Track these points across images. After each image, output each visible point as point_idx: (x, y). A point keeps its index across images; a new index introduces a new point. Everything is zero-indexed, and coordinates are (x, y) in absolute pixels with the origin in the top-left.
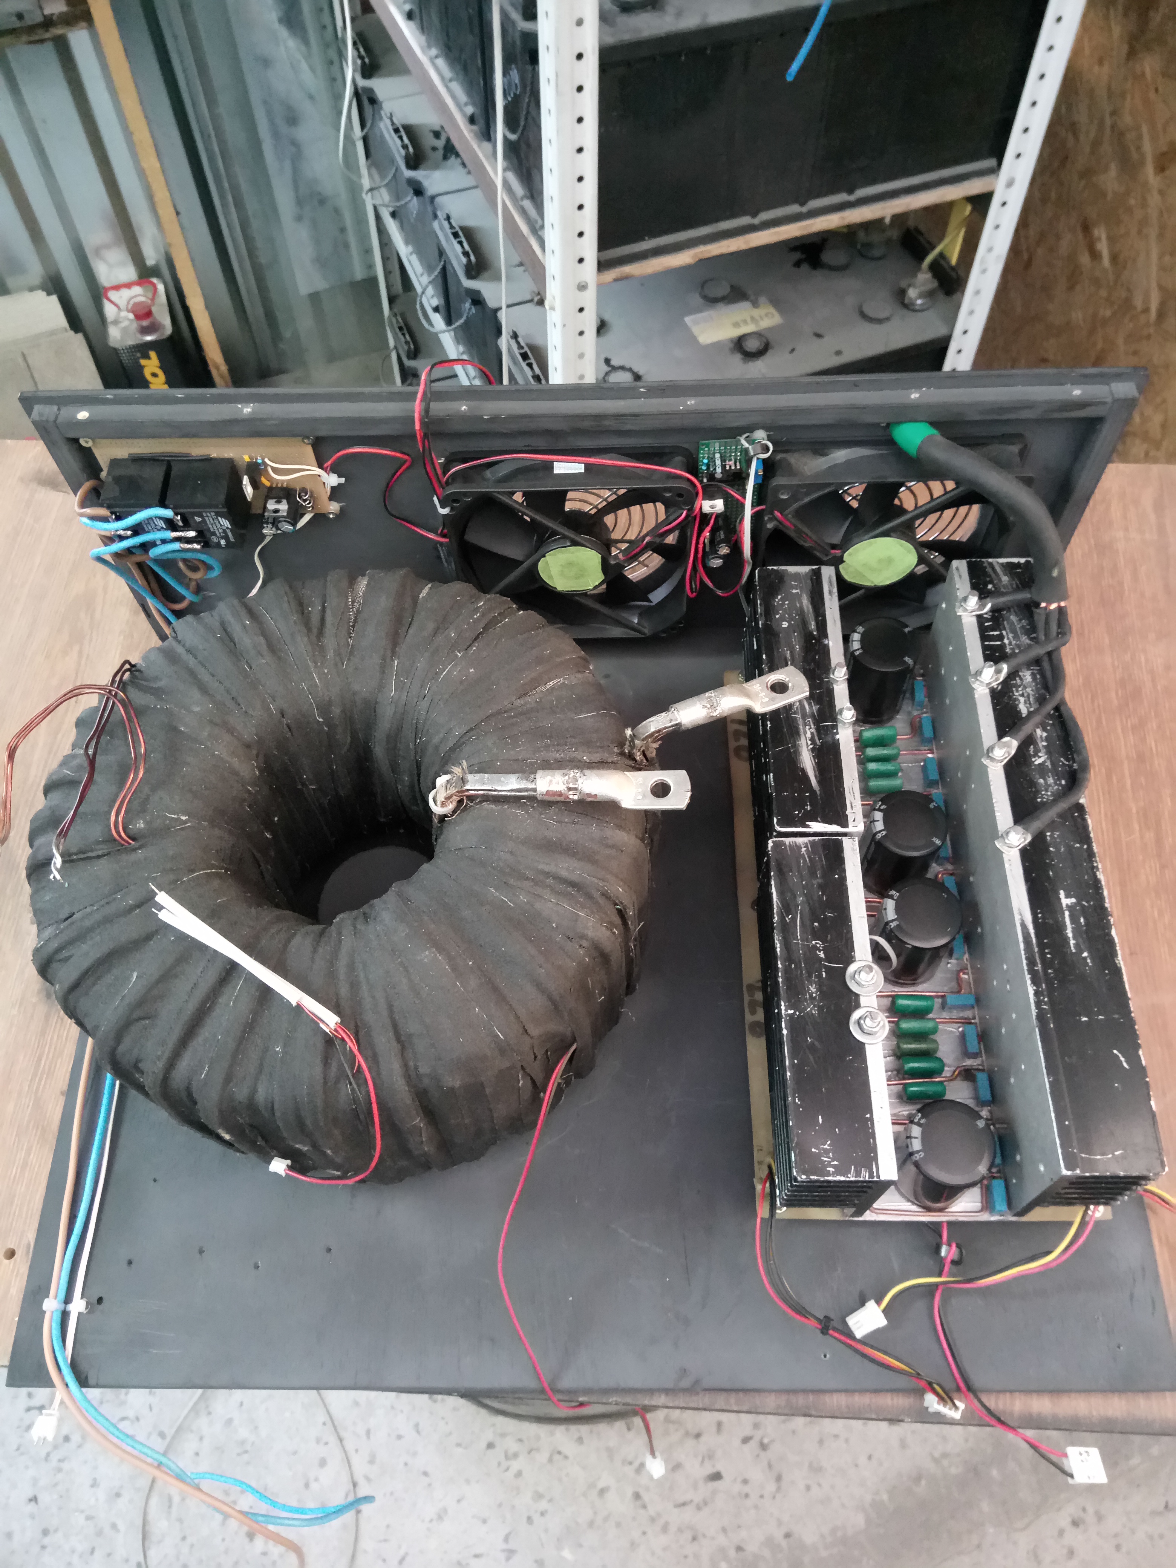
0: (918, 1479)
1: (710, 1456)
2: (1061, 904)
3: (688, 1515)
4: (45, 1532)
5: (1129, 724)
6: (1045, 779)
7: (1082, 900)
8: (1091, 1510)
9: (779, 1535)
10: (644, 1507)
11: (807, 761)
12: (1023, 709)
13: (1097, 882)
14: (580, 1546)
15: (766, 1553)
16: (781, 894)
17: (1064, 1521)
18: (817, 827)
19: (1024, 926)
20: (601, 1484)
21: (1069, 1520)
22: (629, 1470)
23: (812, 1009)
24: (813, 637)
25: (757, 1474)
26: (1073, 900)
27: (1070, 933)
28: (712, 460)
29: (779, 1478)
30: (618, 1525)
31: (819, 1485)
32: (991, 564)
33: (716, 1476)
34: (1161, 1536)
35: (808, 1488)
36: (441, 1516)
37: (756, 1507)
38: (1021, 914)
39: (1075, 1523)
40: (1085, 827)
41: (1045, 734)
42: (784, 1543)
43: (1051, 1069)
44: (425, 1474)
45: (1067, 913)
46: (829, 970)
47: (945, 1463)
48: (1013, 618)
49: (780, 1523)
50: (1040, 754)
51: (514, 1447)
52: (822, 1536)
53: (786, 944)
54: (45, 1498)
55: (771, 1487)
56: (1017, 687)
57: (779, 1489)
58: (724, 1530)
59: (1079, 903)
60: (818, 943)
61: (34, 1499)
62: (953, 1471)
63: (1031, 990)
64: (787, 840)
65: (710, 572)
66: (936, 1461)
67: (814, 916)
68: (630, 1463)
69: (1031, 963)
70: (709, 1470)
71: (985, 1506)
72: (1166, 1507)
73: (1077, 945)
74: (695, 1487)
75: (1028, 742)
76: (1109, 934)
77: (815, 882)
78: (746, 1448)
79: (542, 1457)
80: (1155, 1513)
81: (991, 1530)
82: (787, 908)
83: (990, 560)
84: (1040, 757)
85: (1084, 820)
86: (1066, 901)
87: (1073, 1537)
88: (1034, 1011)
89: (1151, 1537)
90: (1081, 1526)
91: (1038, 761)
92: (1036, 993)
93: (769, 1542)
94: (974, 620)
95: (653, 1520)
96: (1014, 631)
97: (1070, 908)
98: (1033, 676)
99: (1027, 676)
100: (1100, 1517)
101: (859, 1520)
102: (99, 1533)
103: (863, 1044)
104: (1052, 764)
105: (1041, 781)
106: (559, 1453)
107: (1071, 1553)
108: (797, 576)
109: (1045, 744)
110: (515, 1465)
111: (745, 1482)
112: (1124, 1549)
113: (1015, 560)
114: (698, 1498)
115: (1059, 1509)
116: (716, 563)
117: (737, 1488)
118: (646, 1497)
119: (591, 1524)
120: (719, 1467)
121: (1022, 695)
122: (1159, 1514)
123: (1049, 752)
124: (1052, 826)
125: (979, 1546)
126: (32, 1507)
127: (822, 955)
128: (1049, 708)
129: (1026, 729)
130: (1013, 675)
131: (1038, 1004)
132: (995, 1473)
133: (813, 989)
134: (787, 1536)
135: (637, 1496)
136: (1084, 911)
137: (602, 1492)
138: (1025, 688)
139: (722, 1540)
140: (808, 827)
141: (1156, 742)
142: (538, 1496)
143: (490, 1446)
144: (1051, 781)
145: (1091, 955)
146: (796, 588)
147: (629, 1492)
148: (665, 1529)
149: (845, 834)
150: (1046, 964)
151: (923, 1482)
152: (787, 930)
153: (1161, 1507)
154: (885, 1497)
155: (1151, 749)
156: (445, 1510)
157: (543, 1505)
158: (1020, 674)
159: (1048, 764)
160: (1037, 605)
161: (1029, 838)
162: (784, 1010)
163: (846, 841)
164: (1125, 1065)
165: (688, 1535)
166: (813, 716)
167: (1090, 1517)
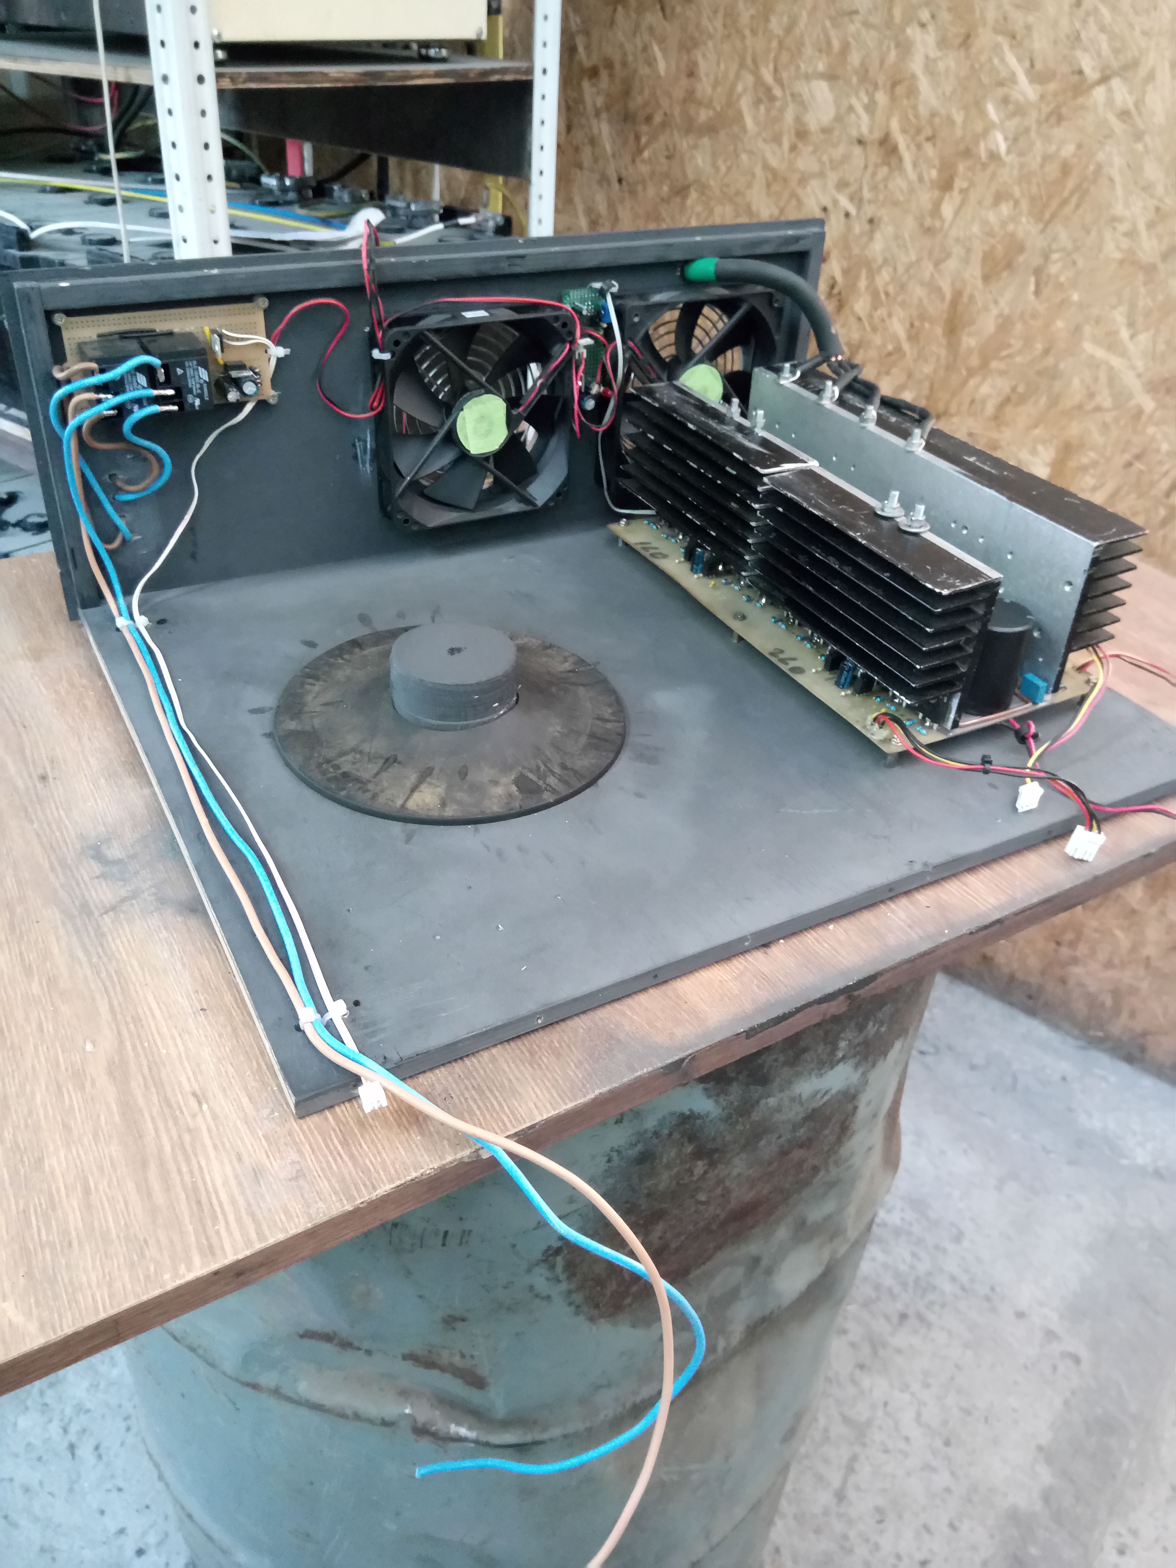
2: (969, 461)
11: (755, 447)
18: (788, 467)
19: (959, 472)
23: (871, 530)
27: (987, 468)
39: (1121, 1552)
41: (885, 412)
43: (1039, 512)
45: (977, 463)
46: (861, 514)
53: (824, 511)
60: (844, 507)
63: (991, 492)
64: (775, 475)
69: (980, 482)
73: (996, 471)
77: (813, 487)
88: (1002, 498)
92: (997, 491)
97: (975, 461)
103: (916, 532)
127: (851, 510)
131: (1003, 494)
133: (861, 523)
136: (987, 461)
140: (782, 467)
149: (807, 466)
152: (818, 506)
161: (923, 443)
163: (815, 469)
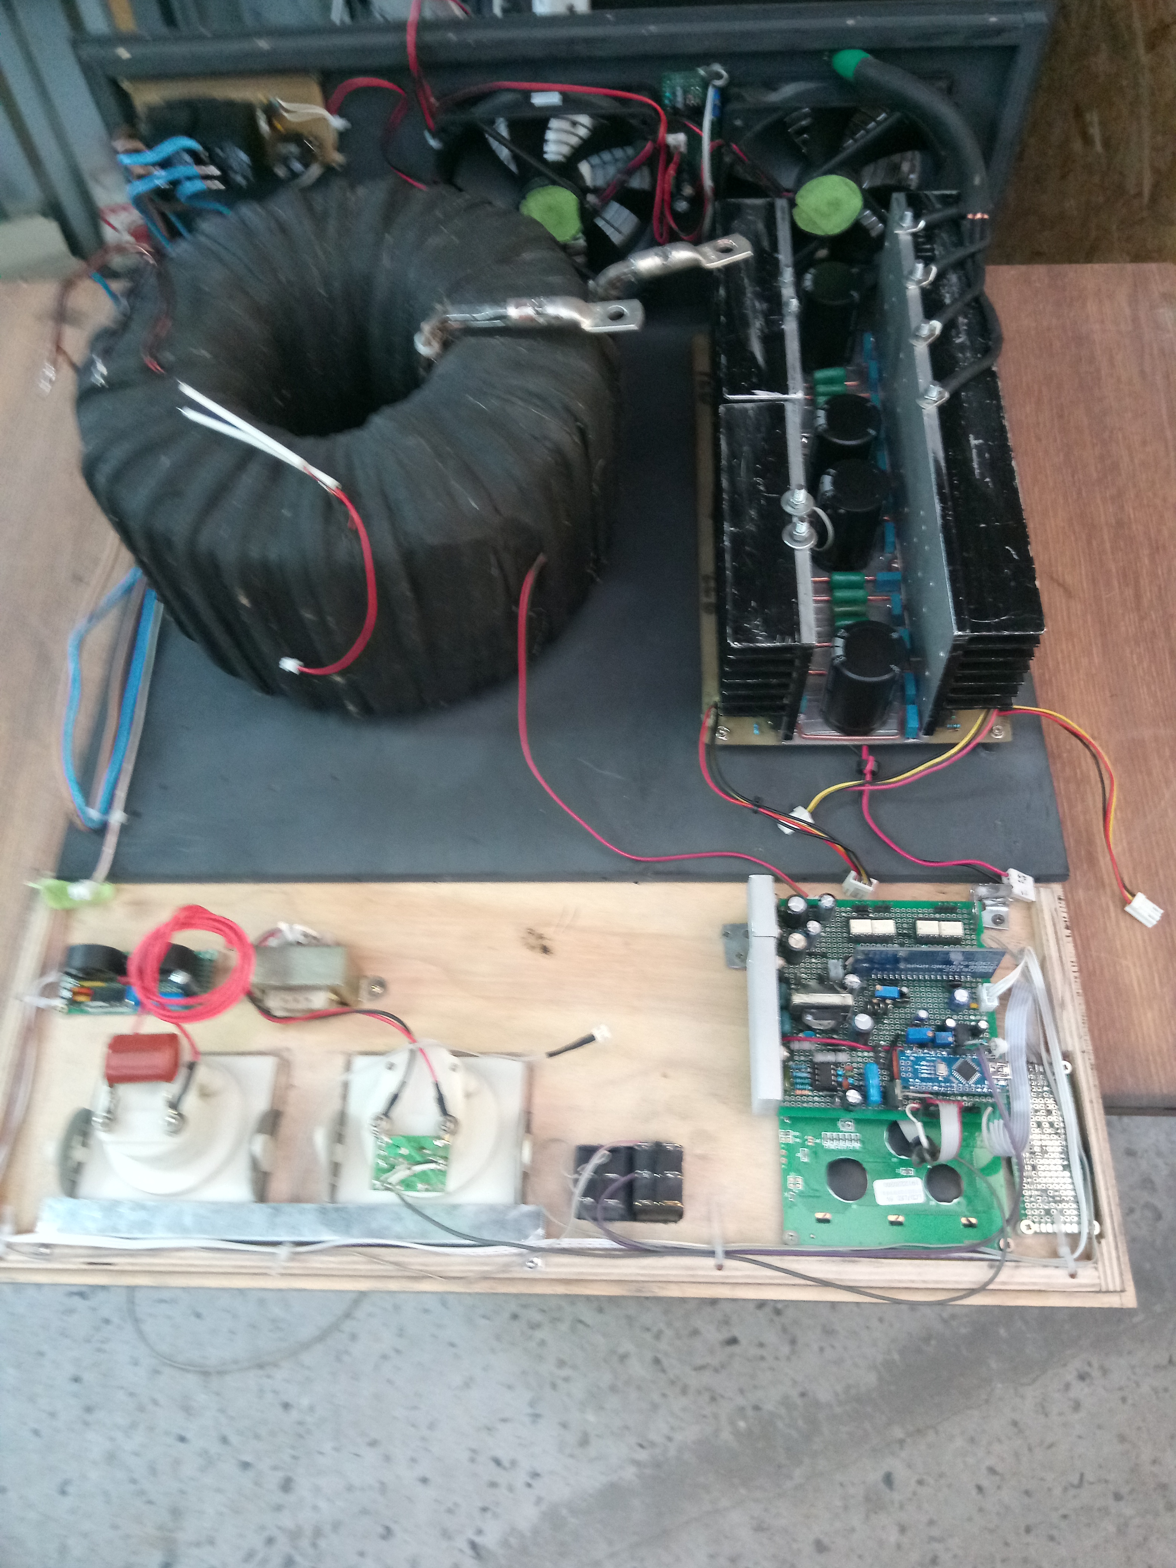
0: (927, 1339)
1: (726, 1322)
2: (970, 444)
3: (706, 1378)
4: (89, 1409)
5: (1108, 495)
6: (964, 354)
7: (988, 441)
8: (1096, 1364)
9: (794, 1393)
10: (664, 1371)
11: (757, 348)
12: (948, 301)
13: (1004, 427)
14: (602, 1408)
15: (783, 1411)
16: (729, 444)
17: (1070, 1376)
18: (762, 395)
19: (936, 461)
20: (621, 1350)
21: (1075, 1373)
22: (648, 1336)
23: (751, 527)
24: (766, 252)
25: (771, 1337)
26: (981, 441)
27: (975, 465)
28: (674, 94)
29: (793, 1342)
30: (639, 1388)
31: (833, 1347)
32: (926, 196)
33: (733, 1341)
34: (1166, 1390)
35: (822, 1349)
36: (468, 1384)
37: (772, 1369)
38: (934, 453)
40: (996, 388)
41: (966, 321)
42: (799, 1401)
43: (951, 561)
44: (452, 1345)
45: (974, 451)
46: (766, 498)
47: (954, 1323)
48: (944, 235)
49: (795, 1382)
50: (960, 335)
51: (537, 1317)
52: (836, 1394)
53: (732, 482)
54: (87, 1376)
55: (785, 1349)
56: (944, 286)
57: (793, 1352)
58: (742, 1391)
59: (986, 444)
60: (759, 480)
61: (76, 1380)
62: (963, 1331)
63: (938, 507)
64: (736, 405)
65: (676, 216)
66: (945, 1321)
67: (758, 460)
68: (648, 1330)
69: (940, 487)
70: (725, 1335)
71: (994, 1364)
72: (1170, 1361)
73: (981, 474)
74: (712, 1352)
75: (949, 327)
76: (1010, 465)
77: (759, 435)
78: (760, 1314)
79: (564, 1327)
80: (1158, 1367)
81: (999, 1385)
82: (733, 455)
83: (926, 192)
84: (960, 337)
85: (996, 383)
86: (974, 442)
87: (1079, 1390)
88: (939, 521)
89: (1155, 1391)
90: (1088, 1381)
91: (958, 341)
92: (944, 509)
93: (786, 1401)
94: (909, 238)
95: (673, 1383)
96: (944, 245)
97: (977, 446)
98: (959, 278)
99: (953, 278)
100: (1105, 1371)
101: (872, 1379)
102: (141, 1409)
103: (793, 549)
104: (971, 342)
105: (960, 355)
106: (581, 1322)
107: (1077, 1406)
108: (754, 207)
109: (965, 328)
110: (539, 1334)
111: (761, 1345)
112: (1130, 1401)
113: (948, 192)
114: (715, 1361)
115: (1065, 1365)
116: (682, 206)
117: (754, 1351)
118: (665, 1362)
119: (613, 1389)
120: (736, 1332)
121: (948, 292)
122: (1164, 1367)
123: (969, 333)
124: (965, 386)
125: (987, 1401)
126: (75, 1387)
127: (762, 488)
128: (969, 297)
129: (949, 314)
130: (940, 276)
131: (944, 517)
132: (1002, 1332)
133: (753, 513)
134: (803, 1395)
135: (657, 1361)
136: (990, 451)
137: (623, 1358)
138: (951, 286)
139: (740, 1401)
140: (753, 394)
141: (1134, 509)
142: (561, 1364)
143: (515, 1317)
144: (968, 355)
145: (993, 480)
146: (751, 215)
147: (649, 1356)
148: (684, 1391)
149: (786, 400)
150: (952, 486)
151: (933, 1342)
152: (732, 471)
153: (1165, 1362)
154: (896, 1357)
155: (1129, 515)
156: (471, 1379)
157: (566, 1372)
158: (948, 276)
159: (968, 343)
160: (964, 217)
161: (947, 395)
162: (728, 528)
163: (789, 407)
164: (1015, 557)
165: (706, 1397)
166: (763, 312)
167: (1096, 1373)
